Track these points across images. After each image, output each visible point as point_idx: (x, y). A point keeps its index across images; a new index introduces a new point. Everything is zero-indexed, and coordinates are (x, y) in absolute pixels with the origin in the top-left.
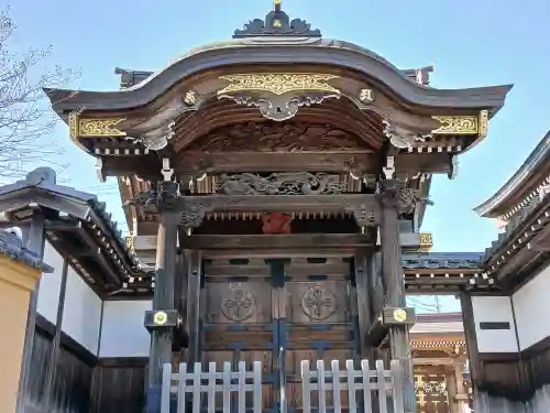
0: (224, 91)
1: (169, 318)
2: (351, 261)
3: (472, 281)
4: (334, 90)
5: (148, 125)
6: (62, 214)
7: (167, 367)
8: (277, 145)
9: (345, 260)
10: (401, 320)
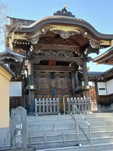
0: (51, 29)
1: (34, 87)
2: (70, 73)
3: (99, 79)
4: (79, 32)
5: (32, 37)
6: (16, 61)
7: (36, 100)
8: (58, 43)
9: (69, 73)
10: (88, 88)
